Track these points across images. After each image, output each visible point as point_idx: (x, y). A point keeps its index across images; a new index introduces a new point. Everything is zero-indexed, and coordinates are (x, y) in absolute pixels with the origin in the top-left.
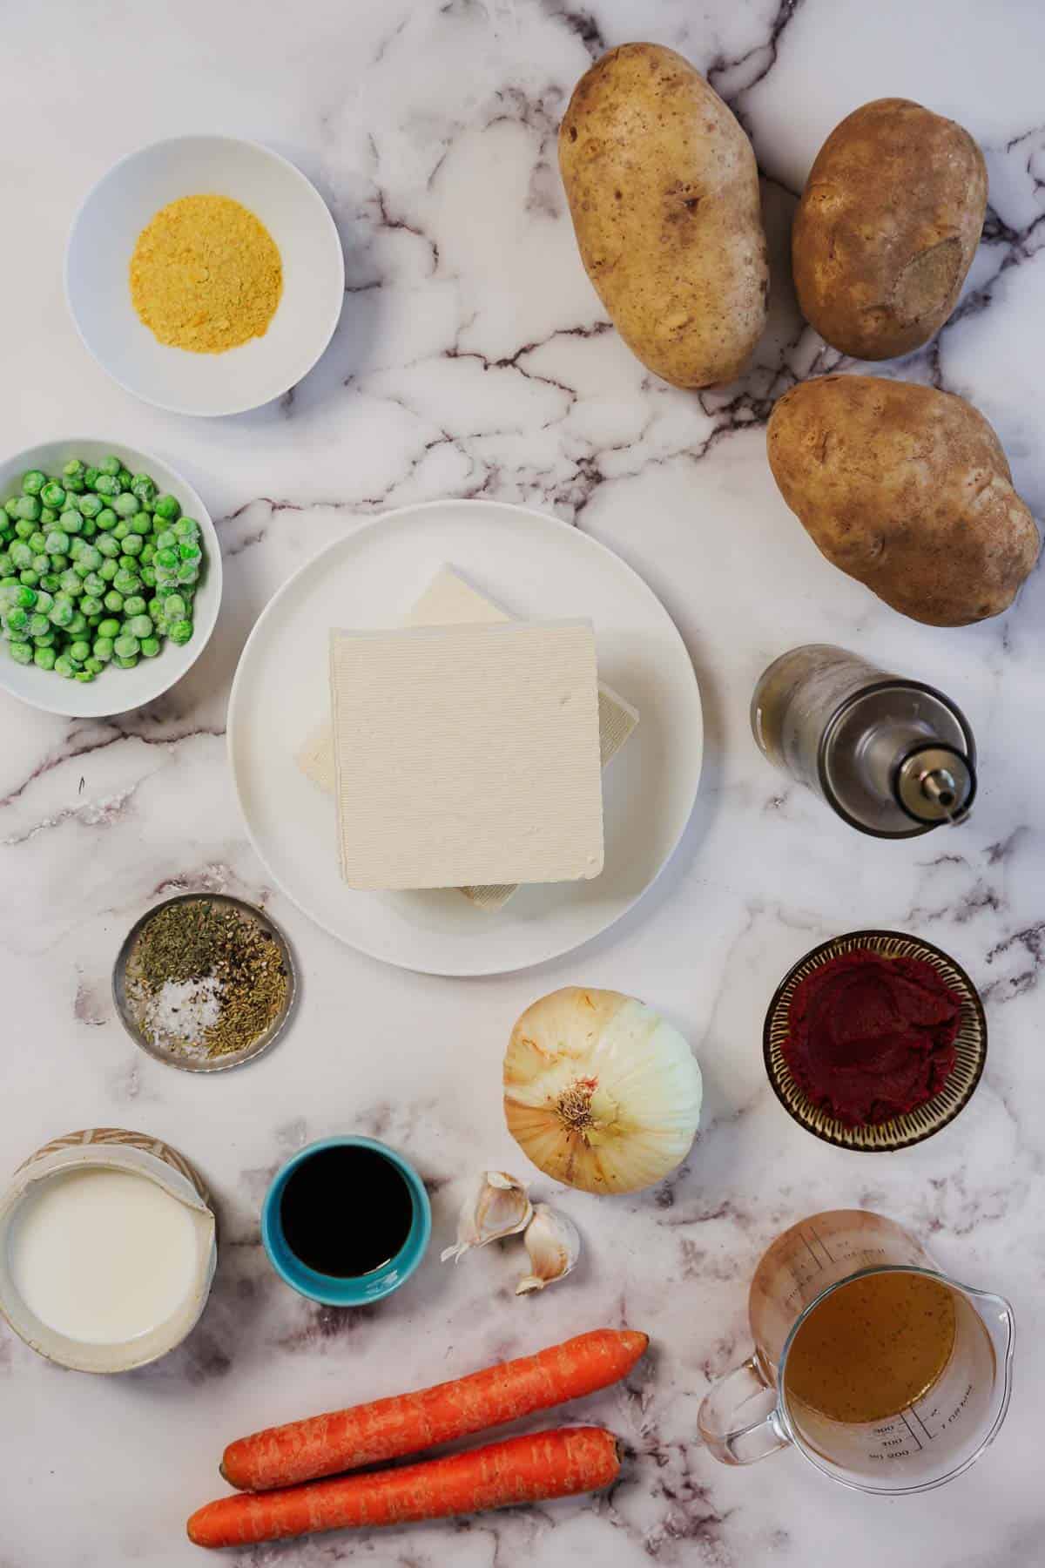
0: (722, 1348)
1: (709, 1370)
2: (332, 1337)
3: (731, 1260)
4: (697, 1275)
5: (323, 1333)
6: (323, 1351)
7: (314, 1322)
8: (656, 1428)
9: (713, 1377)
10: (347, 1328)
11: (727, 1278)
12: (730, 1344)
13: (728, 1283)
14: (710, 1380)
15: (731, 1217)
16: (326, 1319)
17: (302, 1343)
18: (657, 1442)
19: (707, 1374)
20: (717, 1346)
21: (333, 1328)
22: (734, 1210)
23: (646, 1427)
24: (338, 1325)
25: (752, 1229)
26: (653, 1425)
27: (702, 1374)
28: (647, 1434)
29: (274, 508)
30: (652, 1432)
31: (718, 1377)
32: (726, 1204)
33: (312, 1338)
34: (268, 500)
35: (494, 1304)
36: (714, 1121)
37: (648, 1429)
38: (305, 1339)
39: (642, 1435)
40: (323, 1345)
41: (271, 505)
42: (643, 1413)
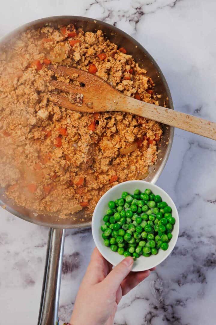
0: (184, 276)
1: (180, 283)
2: (66, 274)
3: (186, 250)
4: (176, 254)
5: (63, 273)
8: (164, 300)
9: (181, 285)
10: (70, 271)
11: (185, 255)
12: (186, 275)
13: (185, 256)
14: (180, 286)
15: (186, 236)
16: (64, 269)
18: (164, 304)
19: (179, 284)
20: (182, 276)
21: (66, 272)
22: (186, 234)
24: (68, 270)
25: (192, 240)
27: (177, 284)
30: (163, 302)
31: (182, 285)
32: (184, 232)
36: (180, 207)
37: (161, 301)
39: (159, 302)
40: (63, 277)
42: (160, 296)
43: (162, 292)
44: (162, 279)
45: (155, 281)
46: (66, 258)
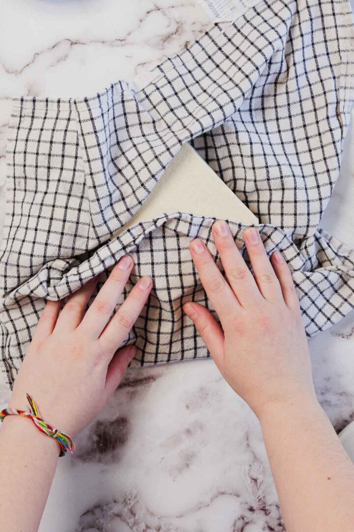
2: (104, 454)
5: (99, 452)
6: (100, 461)
7: (95, 446)
8: (264, 497)
10: (111, 449)
16: (101, 445)
17: (90, 457)
18: (265, 503)
21: (104, 449)
23: (259, 496)
24: (107, 447)
26: (263, 495)
28: (260, 500)
29: (72, 44)
30: (262, 499)
33: (94, 454)
34: (70, 40)
35: (184, 436)
37: (260, 498)
38: (91, 455)
39: (257, 500)
40: (100, 458)
41: (70, 42)
42: (258, 489)
43: (261, 483)
44: (261, 463)
45: (250, 466)
46: (106, 427)
